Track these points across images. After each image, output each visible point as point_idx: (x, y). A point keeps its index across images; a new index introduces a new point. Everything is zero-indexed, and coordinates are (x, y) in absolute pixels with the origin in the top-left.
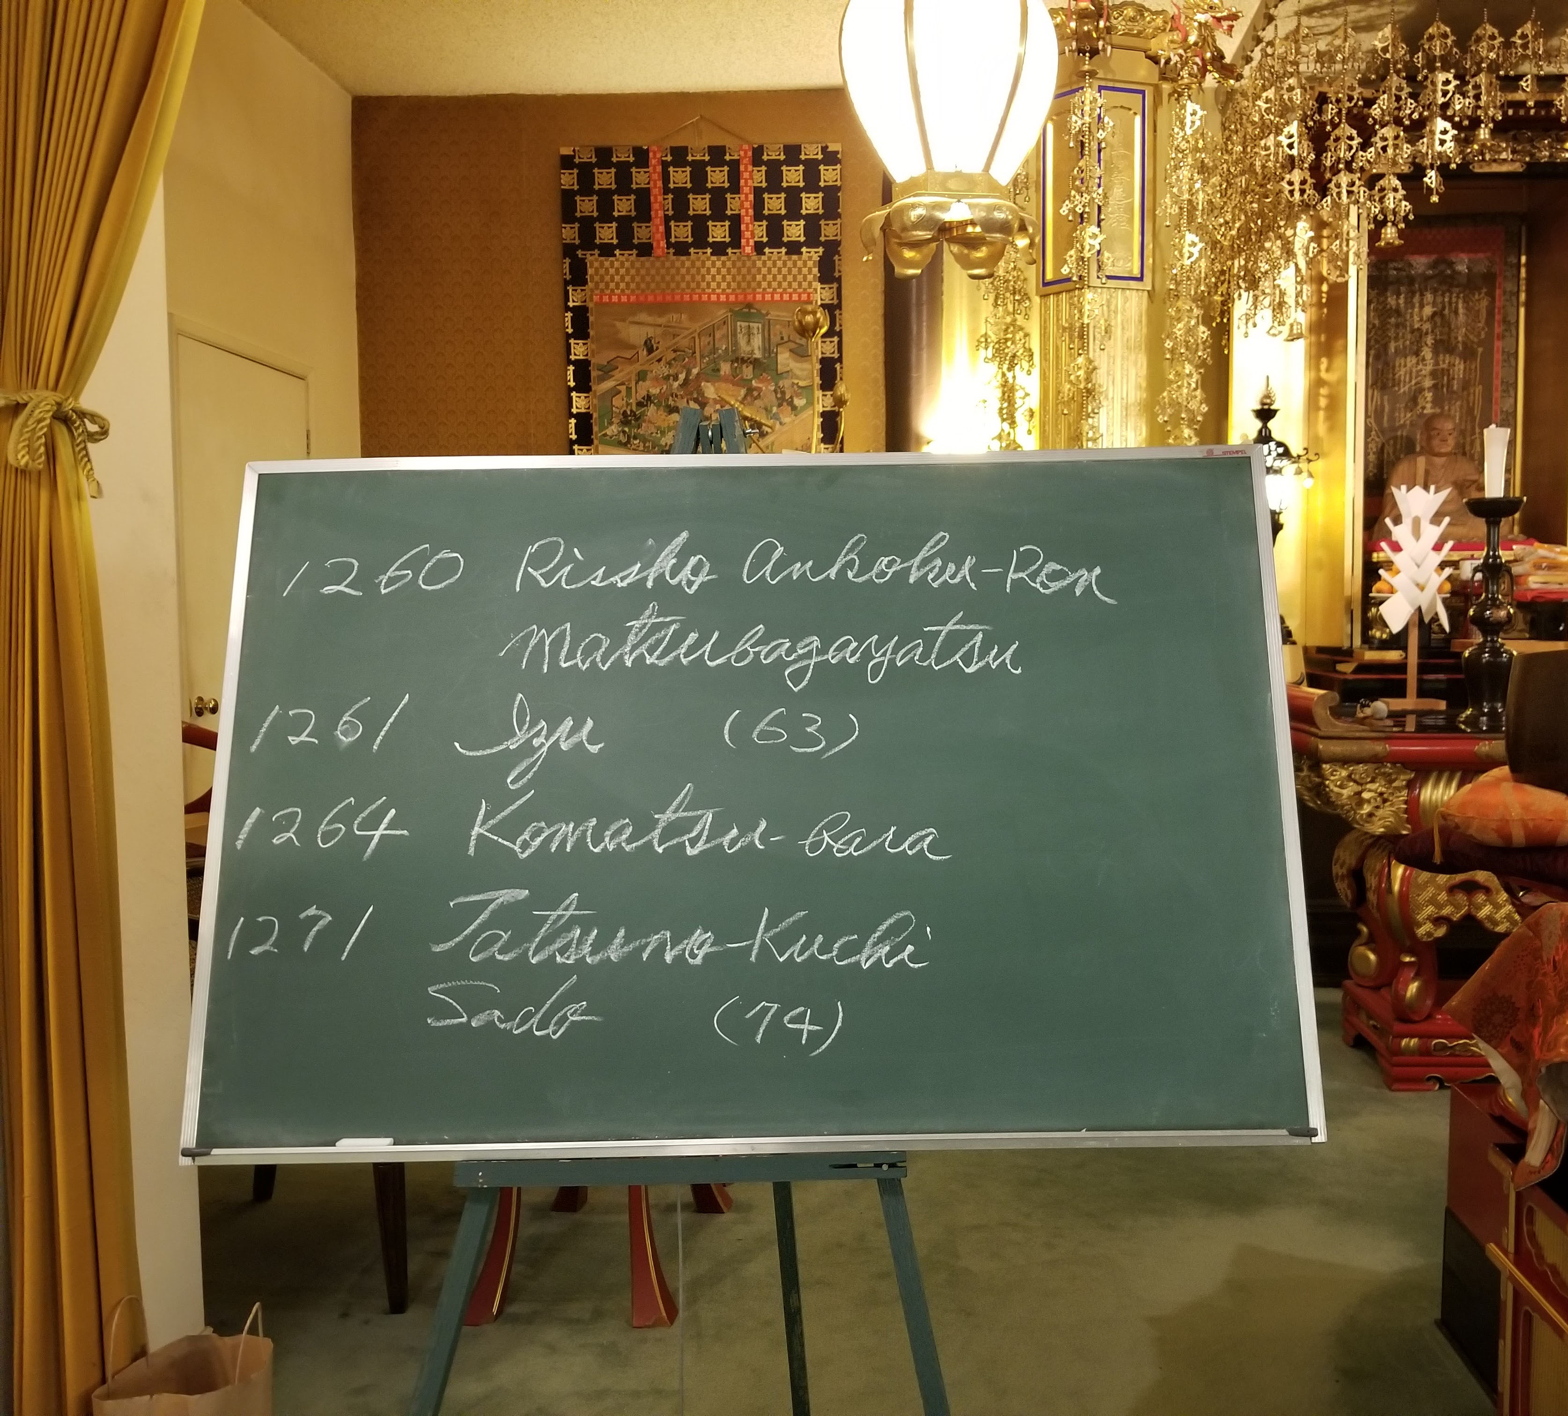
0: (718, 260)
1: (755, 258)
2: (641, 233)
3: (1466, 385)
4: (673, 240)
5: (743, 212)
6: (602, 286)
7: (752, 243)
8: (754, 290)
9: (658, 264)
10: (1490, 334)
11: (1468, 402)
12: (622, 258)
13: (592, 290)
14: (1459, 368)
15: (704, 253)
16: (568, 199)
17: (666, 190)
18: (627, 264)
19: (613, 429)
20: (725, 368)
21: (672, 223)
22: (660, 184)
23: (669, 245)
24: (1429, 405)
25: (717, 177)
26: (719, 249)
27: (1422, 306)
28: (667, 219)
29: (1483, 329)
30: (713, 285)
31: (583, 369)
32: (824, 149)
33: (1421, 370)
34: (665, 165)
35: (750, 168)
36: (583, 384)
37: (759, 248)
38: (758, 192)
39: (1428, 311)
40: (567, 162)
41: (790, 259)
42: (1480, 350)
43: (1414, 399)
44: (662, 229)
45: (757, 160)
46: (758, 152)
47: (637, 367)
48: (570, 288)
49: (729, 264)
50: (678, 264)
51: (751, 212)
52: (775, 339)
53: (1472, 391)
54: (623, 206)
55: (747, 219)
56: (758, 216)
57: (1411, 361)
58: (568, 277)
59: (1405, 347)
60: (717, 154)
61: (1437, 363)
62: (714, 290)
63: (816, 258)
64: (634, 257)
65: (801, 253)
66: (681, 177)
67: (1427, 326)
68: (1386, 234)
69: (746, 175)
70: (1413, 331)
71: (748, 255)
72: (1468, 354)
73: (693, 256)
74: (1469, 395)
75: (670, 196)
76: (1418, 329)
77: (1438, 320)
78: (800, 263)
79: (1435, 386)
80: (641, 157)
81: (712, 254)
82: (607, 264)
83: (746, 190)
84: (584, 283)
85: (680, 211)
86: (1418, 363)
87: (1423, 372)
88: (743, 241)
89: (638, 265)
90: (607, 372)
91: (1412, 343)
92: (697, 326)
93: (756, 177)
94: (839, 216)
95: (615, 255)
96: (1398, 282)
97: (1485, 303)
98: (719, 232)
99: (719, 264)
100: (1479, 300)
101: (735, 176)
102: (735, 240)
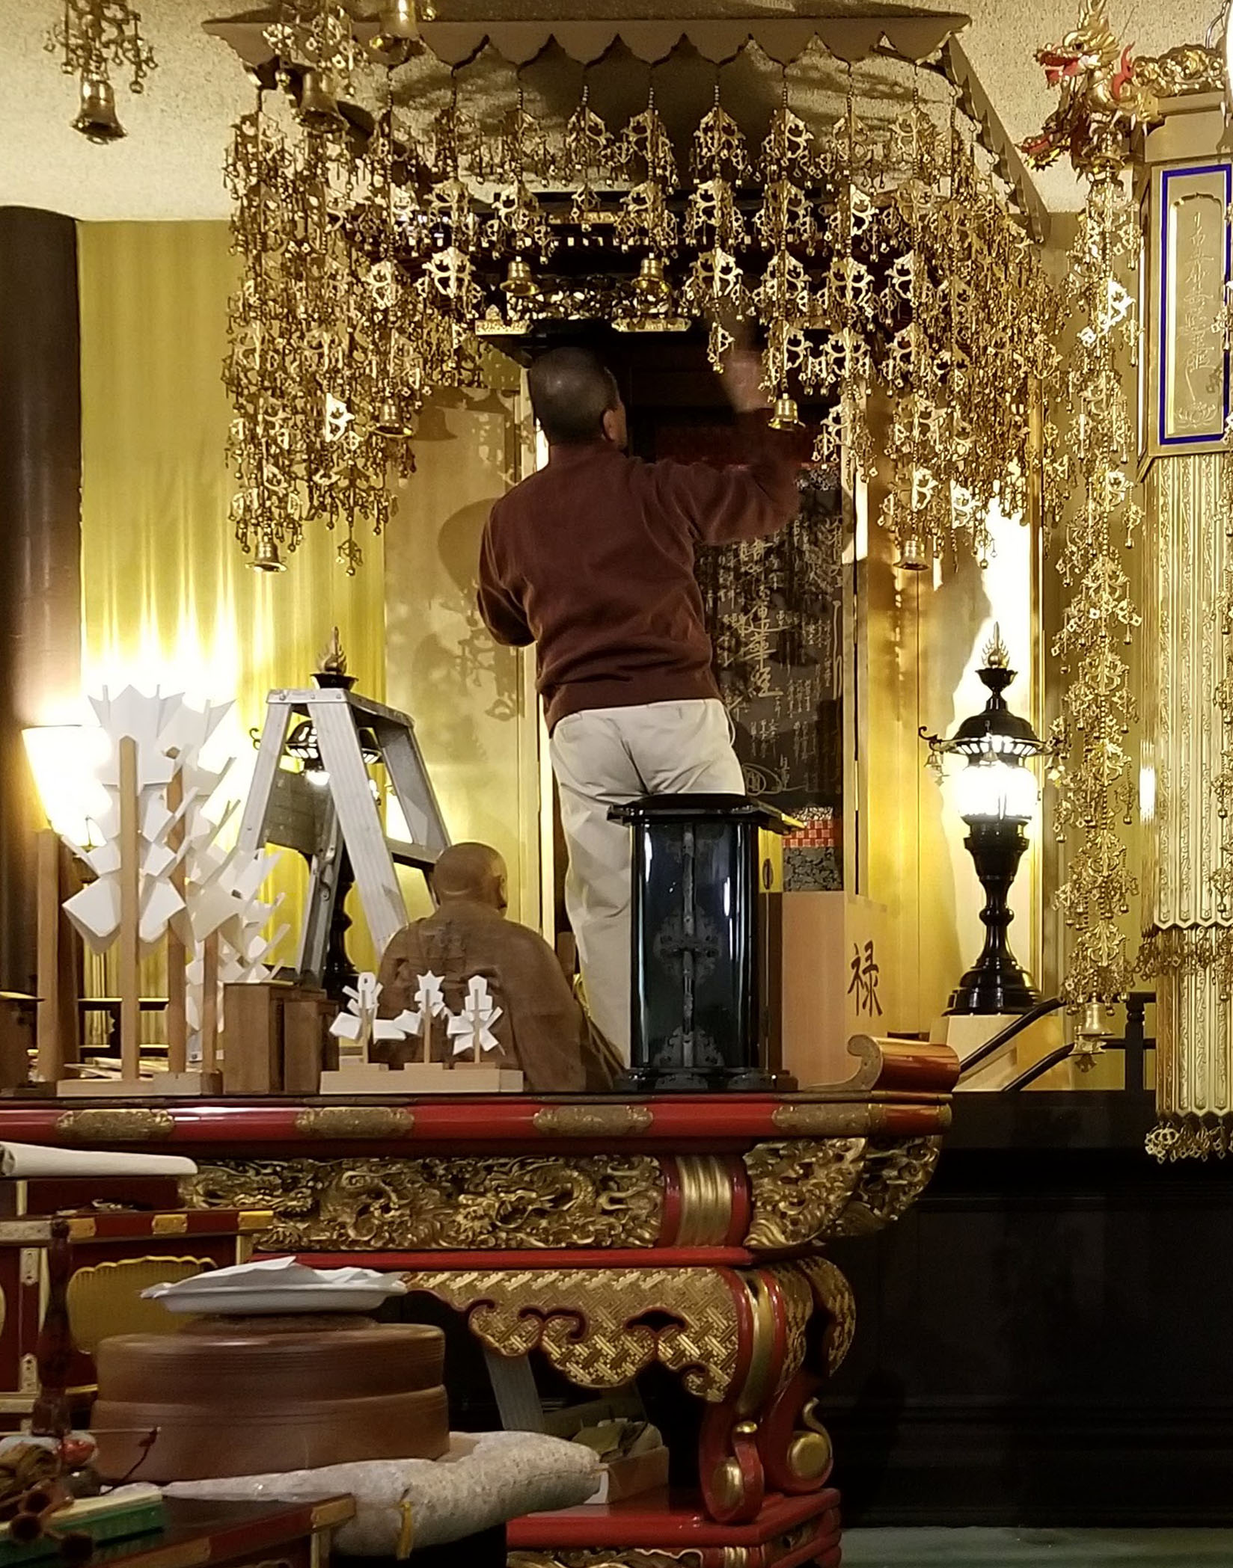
11: (823, 681)
24: (766, 685)
33: (752, 634)
43: (743, 677)
53: (827, 664)
59: (728, 601)
61: (775, 623)
67: (759, 569)
70: (738, 576)
74: (823, 670)
76: (746, 573)
77: (774, 560)
79: (771, 656)
86: (747, 624)
87: (756, 637)
91: (737, 594)
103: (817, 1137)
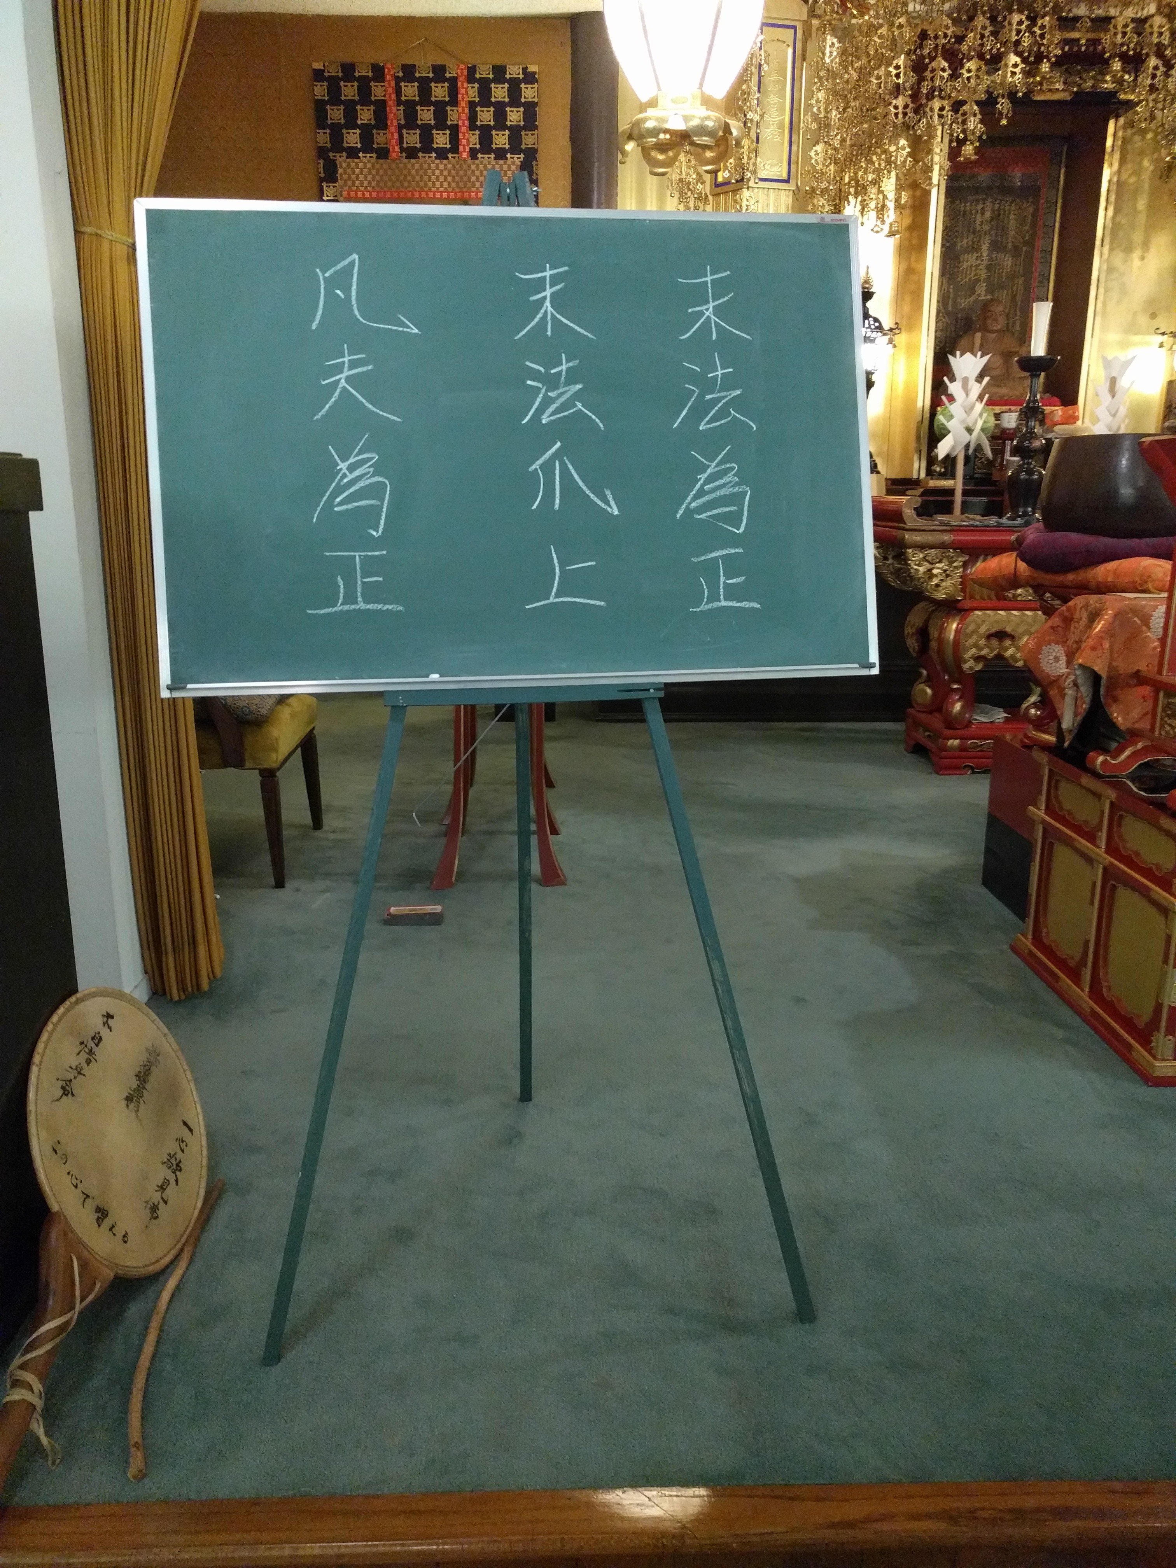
0: (441, 163)
1: (470, 162)
2: (380, 139)
3: (1012, 276)
4: (405, 145)
5: (460, 123)
6: (349, 183)
7: (467, 149)
8: (469, 188)
9: (393, 166)
10: (1034, 236)
11: (1013, 291)
12: (365, 160)
13: (342, 187)
14: (1008, 262)
15: (430, 157)
16: (320, 107)
17: (399, 102)
18: (369, 165)
21: (404, 131)
22: (394, 96)
23: (402, 150)
24: (983, 293)
25: (440, 92)
26: (442, 154)
27: (983, 213)
28: (400, 127)
29: (1028, 232)
30: (438, 184)
32: (525, 70)
33: (979, 265)
34: (398, 80)
35: (466, 85)
37: (473, 153)
38: (472, 105)
39: (988, 214)
40: (318, 75)
41: (497, 164)
42: (1025, 249)
43: (972, 288)
44: (396, 135)
45: (471, 79)
46: (472, 71)
48: (324, 184)
49: (449, 166)
50: (409, 166)
51: (467, 123)
53: (1017, 282)
54: (365, 115)
55: (464, 129)
56: (472, 127)
57: (972, 257)
58: (322, 175)
59: (968, 245)
60: (439, 71)
61: (991, 259)
62: (438, 188)
63: (518, 163)
64: (374, 160)
65: (507, 159)
66: (410, 91)
67: (986, 227)
68: (965, 150)
69: (462, 91)
70: (975, 232)
71: (465, 160)
73: (421, 160)
74: (1013, 285)
75: (402, 108)
76: (979, 231)
77: (994, 223)
78: (505, 167)
79: (989, 277)
80: (378, 72)
81: (436, 158)
82: (353, 165)
83: (463, 104)
84: (335, 180)
85: (411, 120)
86: (977, 259)
87: (981, 267)
88: (461, 148)
89: (377, 166)
91: (974, 242)
93: (469, 92)
94: (535, 128)
95: (359, 157)
96: (967, 191)
97: (1031, 210)
98: (441, 139)
99: (441, 167)
100: (1026, 208)
101: (453, 92)
102: (455, 147)
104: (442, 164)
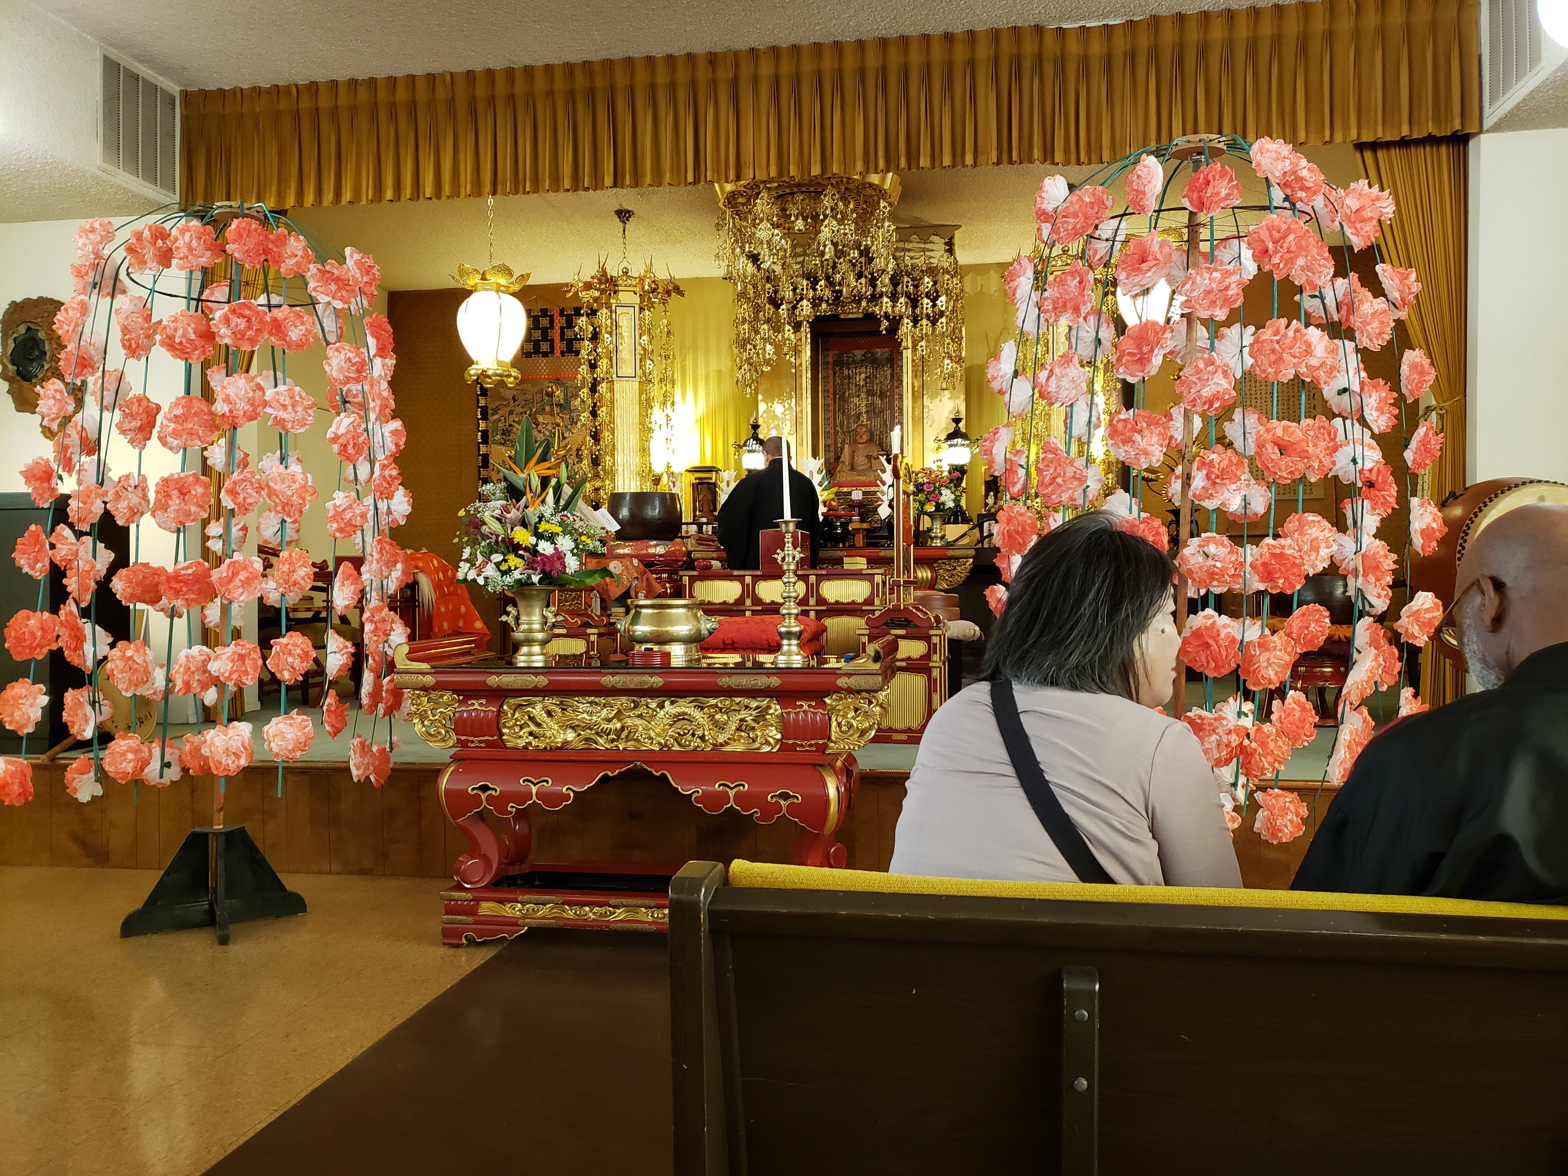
1: (561, 358)
3: (882, 410)
4: (525, 352)
5: (555, 339)
7: (559, 352)
10: (893, 385)
11: (883, 419)
14: (878, 401)
15: (539, 357)
19: (498, 437)
20: (548, 408)
23: (523, 354)
25: (545, 323)
26: (545, 355)
27: (860, 373)
29: (889, 383)
30: (543, 371)
31: (484, 410)
33: (861, 403)
35: (559, 318)
36: (485, 417)
37: (563, 354)
38: (562, 328)
39: (863, 376)
41: (575, 358)
42: (888, 393)
43: (858, 416)
45: (562, 314)
46: (562, 311)
47: (509, 409)
49: (549, 362)
50: (527, 362)
51: (559, 338)
52: (570, 395)
53: (885, 412)
55: (557, 342)
56: (562, 339)
57: (856, 400)
60: (545, 313)
61: (868, 400)
62: (542, 374)
67: (862, 382)
70: (856, 385)
71: (558, 358)
72: (882, 396)
73: (534, 359)
76: (859, 385)
77: (868, 379)
79: (867, 410)
81: (542, 357)
83: (557, 328)
86: (859, 400)
87: (862, 405)
88: (555, 352)
90: (495, 411)
91: (856, 391)
92: (535, 390)
93: (559, 322)
96: (848, 363)
97: (889, 371)
98: (545, 347)
100: (886, 370)
101: (552, 322)
102: (552, 352)
103: (957, 558)
104: (545, 360)
